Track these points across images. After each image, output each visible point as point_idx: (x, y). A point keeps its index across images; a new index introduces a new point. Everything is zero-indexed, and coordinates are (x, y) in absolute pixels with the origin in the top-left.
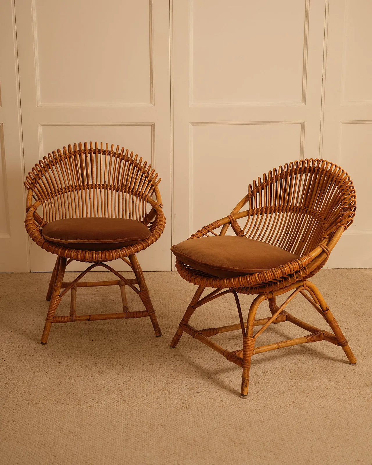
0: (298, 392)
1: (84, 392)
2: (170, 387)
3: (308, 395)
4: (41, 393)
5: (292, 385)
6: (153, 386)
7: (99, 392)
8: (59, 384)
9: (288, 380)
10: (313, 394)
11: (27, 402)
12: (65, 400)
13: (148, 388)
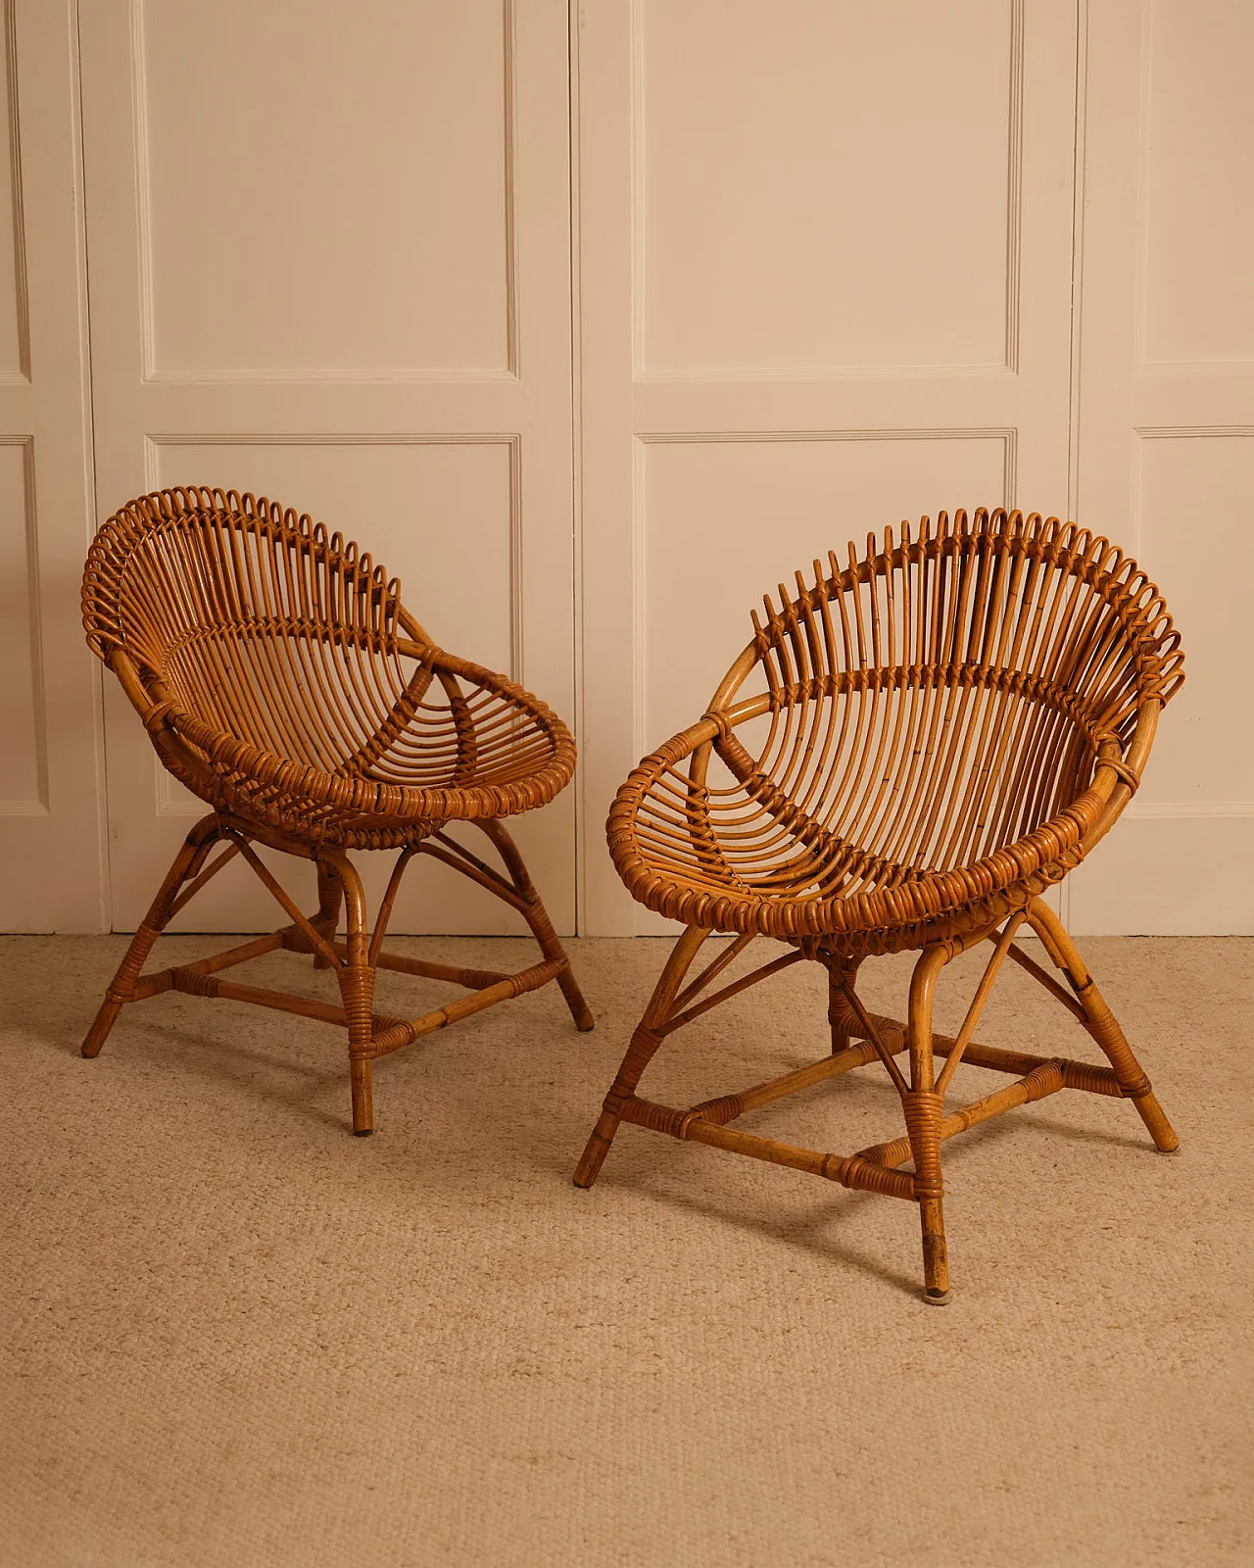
3: (965, 1344)
4: (49, 1313)
5: (911, 1310)
10: (981, 1344)
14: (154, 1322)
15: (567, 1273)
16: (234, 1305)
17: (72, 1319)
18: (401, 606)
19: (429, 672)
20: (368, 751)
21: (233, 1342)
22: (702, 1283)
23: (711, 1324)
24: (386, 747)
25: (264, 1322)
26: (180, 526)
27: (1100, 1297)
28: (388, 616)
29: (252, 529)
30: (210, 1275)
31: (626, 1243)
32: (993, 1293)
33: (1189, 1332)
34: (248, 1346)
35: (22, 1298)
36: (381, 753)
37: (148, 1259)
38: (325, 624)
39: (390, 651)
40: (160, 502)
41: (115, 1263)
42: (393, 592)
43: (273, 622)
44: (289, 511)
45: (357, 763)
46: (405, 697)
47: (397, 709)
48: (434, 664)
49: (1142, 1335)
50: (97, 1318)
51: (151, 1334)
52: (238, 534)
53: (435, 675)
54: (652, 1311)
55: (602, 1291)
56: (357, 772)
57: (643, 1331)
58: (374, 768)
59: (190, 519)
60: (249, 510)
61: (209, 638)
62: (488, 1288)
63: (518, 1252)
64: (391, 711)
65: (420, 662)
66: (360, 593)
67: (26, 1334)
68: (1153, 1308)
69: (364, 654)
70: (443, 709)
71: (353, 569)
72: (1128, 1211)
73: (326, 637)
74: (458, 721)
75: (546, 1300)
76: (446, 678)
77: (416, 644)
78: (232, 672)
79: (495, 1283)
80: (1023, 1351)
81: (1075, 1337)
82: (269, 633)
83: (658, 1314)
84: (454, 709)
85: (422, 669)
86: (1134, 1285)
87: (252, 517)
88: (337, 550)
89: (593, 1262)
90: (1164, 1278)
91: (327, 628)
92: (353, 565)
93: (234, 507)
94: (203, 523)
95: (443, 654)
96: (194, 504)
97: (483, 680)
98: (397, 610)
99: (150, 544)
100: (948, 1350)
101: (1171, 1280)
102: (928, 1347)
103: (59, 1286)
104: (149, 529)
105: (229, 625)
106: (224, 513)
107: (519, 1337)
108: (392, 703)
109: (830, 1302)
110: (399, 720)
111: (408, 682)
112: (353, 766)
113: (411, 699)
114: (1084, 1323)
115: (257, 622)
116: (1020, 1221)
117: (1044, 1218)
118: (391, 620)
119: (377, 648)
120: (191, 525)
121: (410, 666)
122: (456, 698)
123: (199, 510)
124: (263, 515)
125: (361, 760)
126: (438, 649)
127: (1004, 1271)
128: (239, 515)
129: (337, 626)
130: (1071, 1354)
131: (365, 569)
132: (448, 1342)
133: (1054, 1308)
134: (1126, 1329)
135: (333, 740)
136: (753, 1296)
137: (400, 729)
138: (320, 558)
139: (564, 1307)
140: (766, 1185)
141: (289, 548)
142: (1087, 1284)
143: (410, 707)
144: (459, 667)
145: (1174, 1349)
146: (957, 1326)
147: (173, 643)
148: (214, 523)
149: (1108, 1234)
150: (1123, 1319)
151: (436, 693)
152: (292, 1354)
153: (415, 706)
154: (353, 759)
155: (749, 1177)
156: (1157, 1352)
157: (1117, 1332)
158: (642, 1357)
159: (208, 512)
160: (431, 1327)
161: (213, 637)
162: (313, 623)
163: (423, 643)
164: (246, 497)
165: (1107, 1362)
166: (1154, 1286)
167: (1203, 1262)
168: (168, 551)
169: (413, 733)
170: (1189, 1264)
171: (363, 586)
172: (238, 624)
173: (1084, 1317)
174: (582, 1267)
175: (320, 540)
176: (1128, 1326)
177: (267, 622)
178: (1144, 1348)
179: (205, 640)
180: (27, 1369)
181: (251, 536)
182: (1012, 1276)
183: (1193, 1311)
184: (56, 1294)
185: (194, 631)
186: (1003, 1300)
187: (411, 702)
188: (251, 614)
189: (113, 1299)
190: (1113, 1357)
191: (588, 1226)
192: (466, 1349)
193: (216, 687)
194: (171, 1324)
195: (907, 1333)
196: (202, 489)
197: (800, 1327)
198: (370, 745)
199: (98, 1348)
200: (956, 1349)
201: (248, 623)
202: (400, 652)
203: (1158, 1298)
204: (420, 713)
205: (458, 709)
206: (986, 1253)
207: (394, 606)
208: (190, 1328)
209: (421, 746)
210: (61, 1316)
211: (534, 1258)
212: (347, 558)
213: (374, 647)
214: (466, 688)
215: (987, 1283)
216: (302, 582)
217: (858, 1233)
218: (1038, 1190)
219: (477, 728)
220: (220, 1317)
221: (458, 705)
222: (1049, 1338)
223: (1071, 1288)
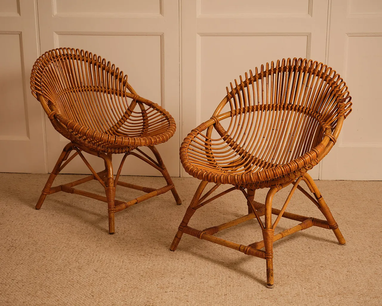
3: (277, 300)
5: (262, 290)
10: (281, 300)
14: (46, 287)
16: (69, 283)
17: (23, 286)
18: (127, 83)
19: (135, 102)
20: (117, 125)
21: (68, 294)
23: (204, 292)
24: (122, 124)
25: (77, 288)
26: (61, 59)
27: (318, 287)
28: (124, 86)
30: (63, 274)
31: (183, 268)
32: (287, 285)
33: (342, 298)
34: (71, 295)
35: (10, 279)
37: (47, 269)
39: (124, 96)
41: (37, 270)
42: (125, 79)
43: (90, 87)
44: (99, 57)
46: (128, 109)
47: (126, 113)
48: (137, 100)
49: (328, 299)
50: (30, 285)
51: (45, 291)
52: (79, 62)
53: (137, 103)
54: (188, 288)
55: (174, 281)
57: (184, 294)
58: (119, 130)
59: (64, 57)
62: (141, 280)
63: (152, 269)
64: (124, 114)
65: (132, 99)
66: (116, 79)
67: (9, 290)
68: (332, 291)
69: (117, 97)
70: (139, 113)
71: (114, 72)
72: (329, 262)
73: (105, 92)
74: (143, 116)
75: (158, 284)
76: (141, 105)
77: (132, 94)
78: (77, 101)
79: (144, 278)
80: (293, 303)
81: (309, 299)
82: (88, 90)
83: (190, 289)
85: (133, 101)
86: (328, 284)
88: (109, 67)
89: (172, 273)
90: (337, 282)
91: (106, 89)
93: (78, 54)
94: (68, 58)
95: (139, 97)
96: (66, 53)
97: (151, 105)
98: (126, 84)
99: (52, 64)
100: (272, 302)
101: (339, 283)
102: (266, 301)
103: (21, 276)
104: (51, 60)
105: (76, 88)
106: (75, 55)
107: (148, 295)
108: (125, 111)
109: (239, 286)
110: (127, 116)
111: (129, 105)
112: (113, 129)
113: (130, 110)
114: (312, 295)
115: (85, 87)
116: (297, 264)
117: (304, 263)
119: (120, 95)
121: (130, 100)
122: (143, 110)
123: (67, 55)
125: (115, 127)
126: (138, 96)
127: (290, 279)
128: (79, 56)
129: (109, 88)
130: (307, 304)
131: (117, 72)
132: (128, 295)
133: (304, 290)
134: (324, 297)
135: (107, 121)
136: (217, 284)
137: (127, 119)
139: (163, 286)
140: (225, 251)
141: (94, 66)
142: (314, 283)
143: (130, 112)
144: (144, 101)
146: (275, 295)
147: (58, 93)
148: (72, 58)
149: (322, 268)
150: (323, 294)
152: (84, 298)
154: (113, 127)
155: (220, 249)
157: (321, 298)
158: (183, 301)
159: (70, 55)
160: (124, 291)
161: (71, 92)
162: (101, 88)
163: (134, 94)
164: (81, 51)
166: (334, 284)
167: (349, 277)
169: (130, 120)
170: (344, 278)
171: (117, 77)
172: (79, 88)
173: (312, 293)
174: (169, 275)
175: (104, 63)
176: (324, 296)
177: (88, 87)
178: (328, 302)
179: (69, 92)
180: (8, 300)
181: (83, 62)
182: (293, 280)
183: (344, 292)
184: (19, 278)
185: (65, 90)
186: (289, 287)
187: (130, 111)
188: (83, 85)
189: (35, 280)
191: (172, 262)
192: (133, 298)
193: (72, 106)
194: (51, 288)
195: (260, 296)
197: (230, 294)
198: (118, 123)
199: (29, 294)
200: (274, 301)
201: (82, 87)
202: (127, 96)
203: (334, 288)
204: (133, 114)
205: (143, 113)
206: (286, 273)
208: (56, 289)
209: (133, 124)
210: (20, 285)
211: (156, 271)
212: (112, 69)
214: (146, 107)
215: (285, 282)
216: (98, 75)
217: (250, 266)
218: (303, 255)
219: (149, 119)
220: (65, 286)
221: (144, 112)
222: (301, 299)
223: (309, 284)
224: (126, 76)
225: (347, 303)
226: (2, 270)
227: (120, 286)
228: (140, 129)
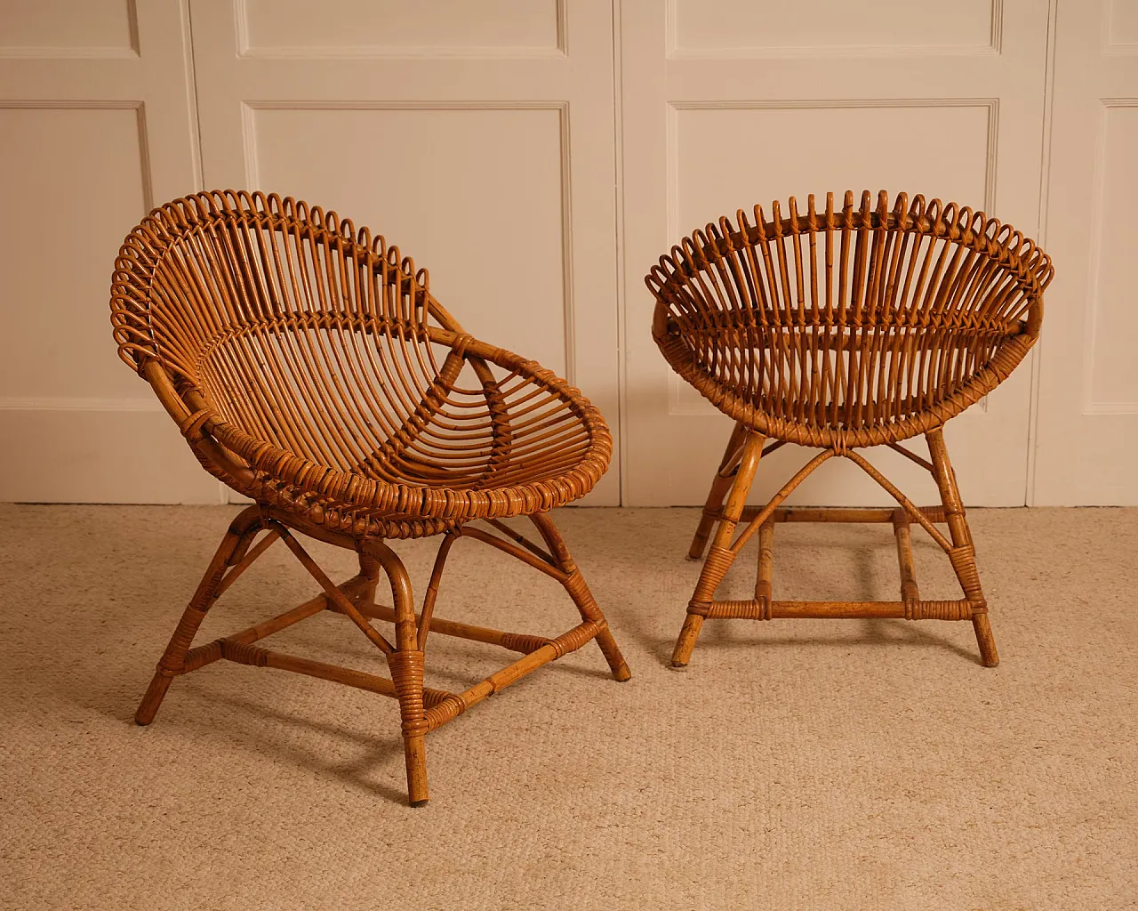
0: (884, 834)
1: (284, 819)
2: (527, 812)
3: (913, 840)
4: (164, 818)
5: (872, 814)
6: (479, 808)
7: (324, 820)
8: (221, 796)
9: (864, 799)
10: (926, 840)
11: (119, 842)
12: (224, 839)
13: (464, 813)
14: (251, 825)
15: (592, 785)
16: (317, 810)
17: (183, 822)
18: (429, 295)
19: (460, 358)
20: (404, 435)
21: (315, 840)
22: (702, 793)
23: (707, 826)
24: (420, 430)
25: (341, 825)
26: (207, 230)
27: (1026, 803)
28: (418, 305)
29: (279, 228)
30: (298, 787)
31: (643, 760)
32: (939, 800)
33: (1095, 830)
34: (327, 844)
35: (143, 805)
36: (417, 435)
37: (248, 774)
38: (356, 316)
39: (421, 338)
40: (185, 207)
41: (220, 777)
42: (422, 282)
43: (305, 316)
44: (314, 209)
45: (394, 446)
46: (437, 381)
47: (430, 393)
48: (465, 350)
49: (1057, 833)
50: (204, 821)
51: (247, 834)
52: (265, 234)
53: (466, 360)
54: (660, 814)
55: (620, 799)
56: (394, 455)
57: (651, 832)
58: (409, 450)
59: (216, 223)
60: (275, 210)
61: (242, 337)
62: (526, 796)
63: (553, 767)
64: (425, 396)
65: (450, 349)
66: (390, 284)
67: (145, 834)
68: (1068, 812)
69: (396, 342)
70: (477, 393)
71: (381, 262)
72: (1057, 734)
73: (357, 328)
74: (491, 404)
75: (573, 806)
76: (479, 366)
77: (447, 332)
78: (266, 367)
79: (532, 793)
80: (959, 846)
81: (1002, 835)
82: (301, 327)
83: (664, 817)
84: (487, 393)
85: (453, 355)
86: (1055, 794)
87: (278, 216)
88: (364, 244)
89: (614, 775)
90: (1080, 787)
91: (358, 320)
92: (381, 259)
93: (260, 208)
94: (229, 226)
95: (474, 341)
96: (219, 207)
97: (515, 366)
98: (427, 299)
99: (177, 250)
100: (898, 845)
101: (1086, 789)
102: (882, 843)
103: (174, 796)
104: (175, 236)
105: (261, 323)
106: (251, 214)
107: (549, 837)
108: (425, 387)
109: (806, 807)
110: (433, 403)
111: (439, 368)
112: (389, 449)
113: (443, 384)
114: (1011, 823)
115: (288, 318)
116: (967, 741)
117: (987, 739)
118: (421, 309)
119: (408, 336)
120: (218, 228)
121: (441, 353)
122: (488, 382)
123: (225, 212)
124: (289, 214)
125: (398, 444)
126: (469, 337)
127: (950, 782)
128: (265, 216)
129: (368, 317)
130: (998, 848)
131: (393, 262)
132: (490, 840)
133: (988, 812)
134: (1045, 828)
135: (369, 426)
136: (743, 803)
137: (433, 412)
138: (348, 252)
139: (588, 812)
140: (762, 713)
141: (316, 245)
142: (1017, 792)
143: (443, 391)
144: (491, 354)
145: (1081, 845)
146: (907, 826)
147: (206, 346)
148: (241, 225)
149: (1038, 753)
150: (1042, 821)
151: (467, 377)
152: (362, 850)
153: (447, 390)
154: (389, 442)
155: (748, 707)
156: (1067, 846)
157: (1036, 831)
158: (649, 852)
159: (234, 215)
161: (246, 335)
162: (344, 315)
163: (453, 331)
164: (271, 197)
165: (1026, 855)
166: (1071, 794)
167: (1113, 775)
168: (196, 256)
169: (447, 416)
170: (1101, 777)
171: (392, 278)
172: (270, 321)
173: (1011, 819)
174: (605, 780)
175: (347, 235)
176: (1046, 826)
177: (299, 317)
178: (1058, 843)
179: (238, 339)
181: (278, 235)
182: (956, 786)
183: (1101, 814)
184: (170, 802)
185: (226, 331)
186: (947, 806)
187: (443, 387)
188: (282, 309)
189: (217, 806)
190: (1031, 851)
192: (505, 846)
193: (251, 384)
194: (264, 826)
195: (866, 832)
196: (226, 193)
197: (779, 828)
198: (405, 428)
199: (204, 845)
200: (905, 845)
201: (279, 319)
202: (432, 340)
203: (1074, 804)
204: (453, 396)
205: (490, 393)
206: (936, 767)
207: (423, 296)
208: (279, 829)
209: (456, 429)
210: (175, 820)
211: (565, 772)
212: (374, 251)
213: (405, 336)
214: (499, 373)
215: (935, 792)
216: (331, 277)
217: (833, 752)
218: (985, 716)
219: (511, 412)
220: (305, 820)
221: (490, 391)
222: (981, 836)
223: (1004, 796)
224: (421, 271)
225: (1110, 844)
226: (119, 782)
227: (466, 816)
228: (484, 446)
